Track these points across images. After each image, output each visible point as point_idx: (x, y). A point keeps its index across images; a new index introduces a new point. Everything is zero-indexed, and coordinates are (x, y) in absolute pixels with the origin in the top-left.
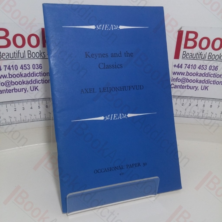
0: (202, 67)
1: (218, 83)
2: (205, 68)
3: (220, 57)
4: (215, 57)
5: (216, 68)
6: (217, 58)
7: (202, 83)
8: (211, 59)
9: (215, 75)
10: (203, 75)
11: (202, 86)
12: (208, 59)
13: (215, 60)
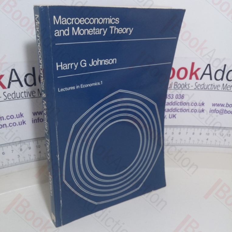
0: (169, 96)
1: (185, 111)
2: (171, 97)
3: (186, 86)
4: (181, 86)
5: (182, 97)
6: (182, 87)
7: (170, 112)
8: (177, 88)
9: (182, 104)
10: (171, 104)
11: (170, 115)
12: (174, 88)
13: (181, 88)
